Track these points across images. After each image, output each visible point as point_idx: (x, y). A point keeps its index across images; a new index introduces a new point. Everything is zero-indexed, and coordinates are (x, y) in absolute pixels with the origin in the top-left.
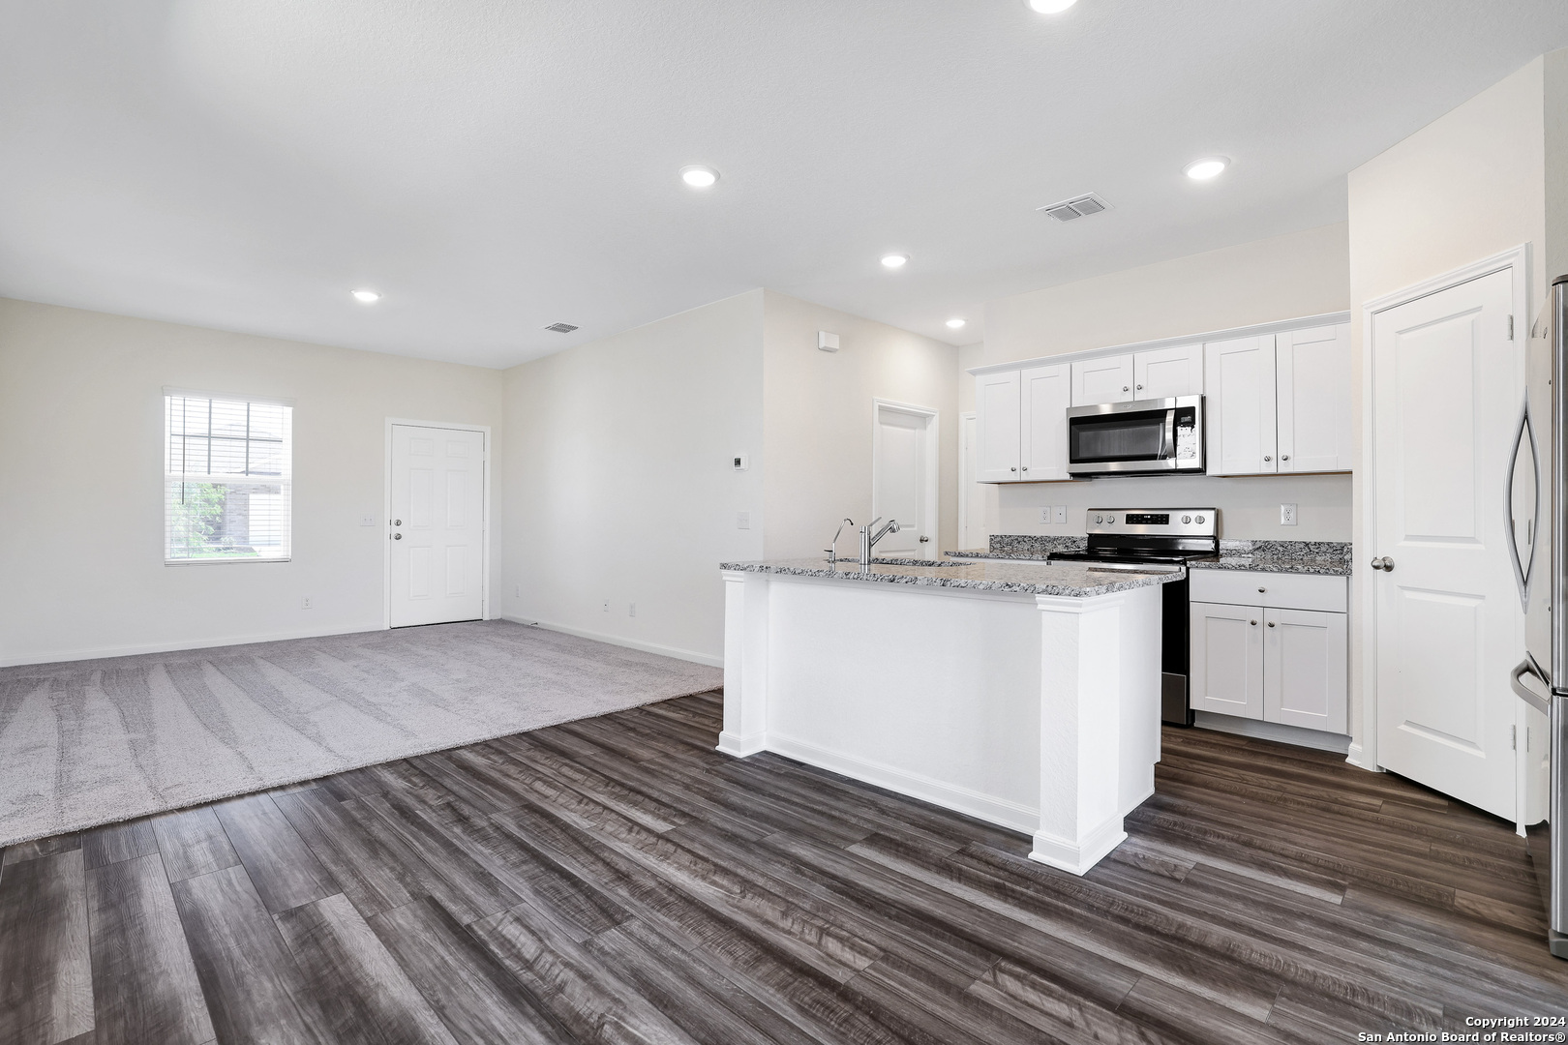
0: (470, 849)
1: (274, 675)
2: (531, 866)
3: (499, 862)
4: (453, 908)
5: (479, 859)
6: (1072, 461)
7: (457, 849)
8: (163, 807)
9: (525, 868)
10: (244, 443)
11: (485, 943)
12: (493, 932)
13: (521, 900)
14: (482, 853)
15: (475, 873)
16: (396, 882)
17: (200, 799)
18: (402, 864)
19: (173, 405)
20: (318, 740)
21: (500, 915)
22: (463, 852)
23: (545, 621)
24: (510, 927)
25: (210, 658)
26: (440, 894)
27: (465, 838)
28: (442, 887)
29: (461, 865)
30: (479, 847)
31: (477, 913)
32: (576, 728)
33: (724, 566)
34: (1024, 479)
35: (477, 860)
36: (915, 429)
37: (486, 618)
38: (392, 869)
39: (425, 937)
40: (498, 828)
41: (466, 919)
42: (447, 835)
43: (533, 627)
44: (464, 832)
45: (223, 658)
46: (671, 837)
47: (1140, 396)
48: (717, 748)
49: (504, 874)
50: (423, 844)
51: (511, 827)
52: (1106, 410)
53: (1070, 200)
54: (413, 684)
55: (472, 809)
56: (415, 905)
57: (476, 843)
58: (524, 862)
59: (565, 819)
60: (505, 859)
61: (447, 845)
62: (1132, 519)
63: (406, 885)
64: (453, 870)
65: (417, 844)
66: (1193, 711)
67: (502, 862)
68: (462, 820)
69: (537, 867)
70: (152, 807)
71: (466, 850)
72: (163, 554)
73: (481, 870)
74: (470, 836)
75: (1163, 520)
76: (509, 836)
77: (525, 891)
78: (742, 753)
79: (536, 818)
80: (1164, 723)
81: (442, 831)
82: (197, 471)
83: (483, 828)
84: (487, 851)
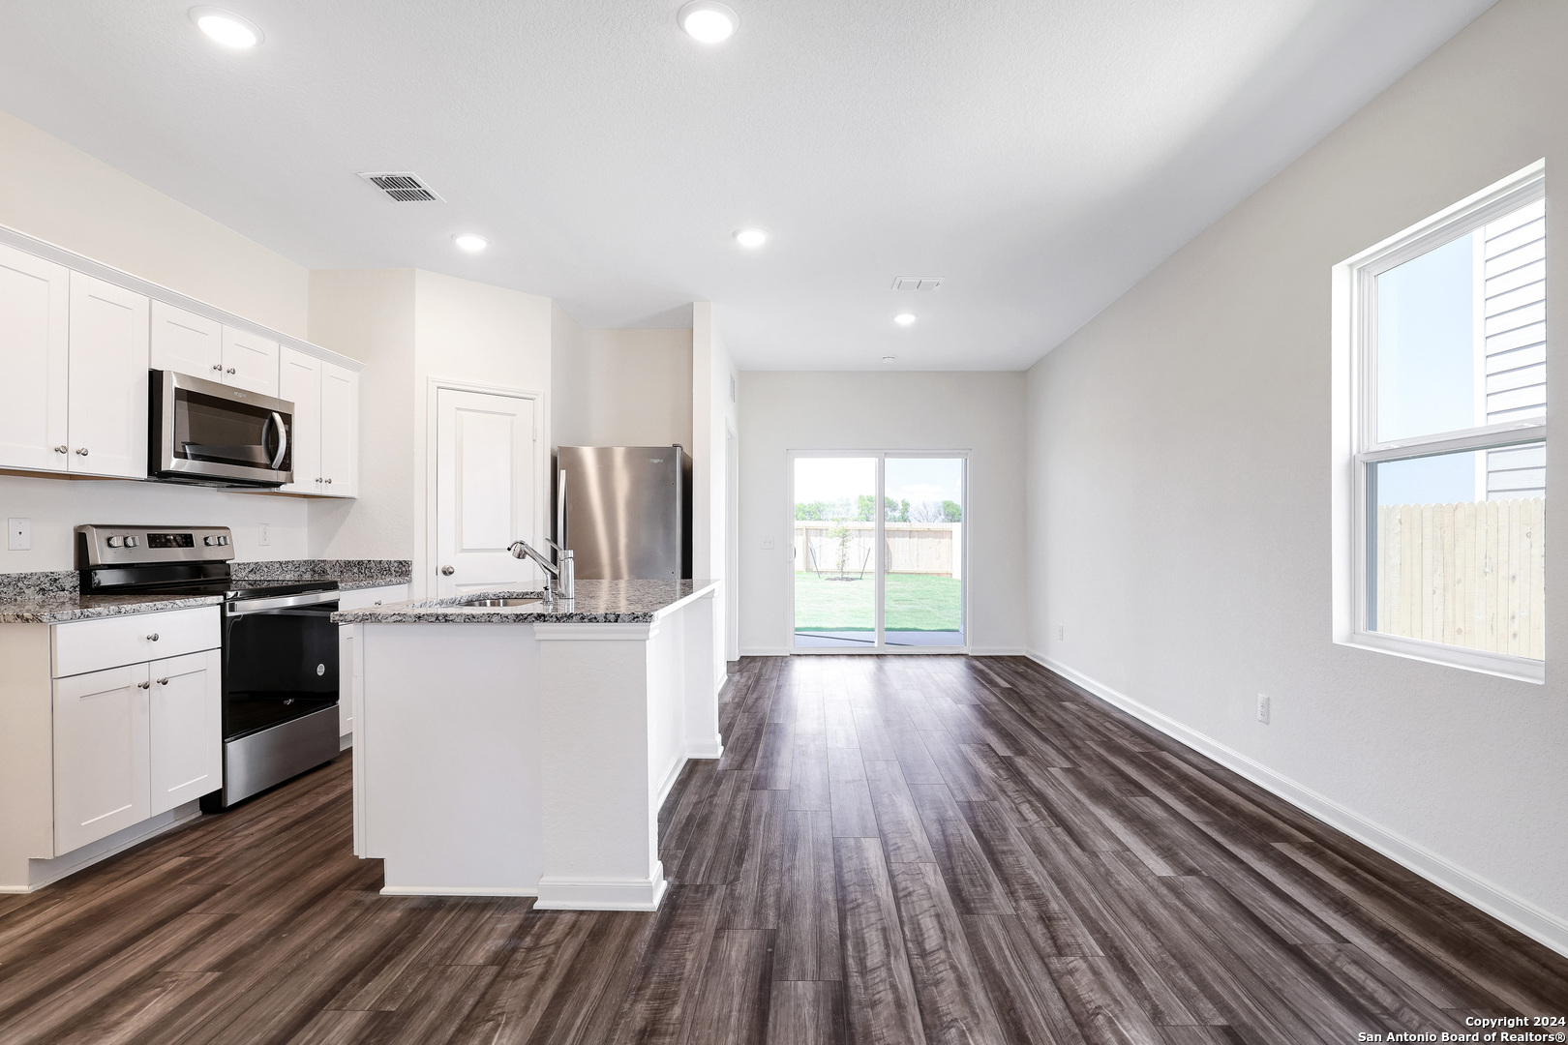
0: (1046, 880)
2: (999, 848)
3: (1024, 860)
4: (1068, 839)
5: (1040, 868)
7: (1058, 883)
9: (1005, 848)
12: (1043, 819)
13: (1019, 830)
14: (1036, 872)
15: (1046, 857)
16: (1112, 870)
18: (1111, 886)
21: (1036, 825)
22: (1053, 879)
24: (1031, 817)
26: (1076, 851)
27: (1048, 894)
28: (1074, 855)
29: (1057, 868)
30: (1036, 879)
31: (1051, 831)
35: (1042, 868)
38: (1118, 883)
39: (1086, 829)
40: (1011, 893)
41: (1059, 830)
42: (1065, 902)
44: (1048, 901)
49: (1023, 849)
50: (1092, 901)
51: (998, 889)
55: (1032, 930)
56: (1095, 849)
57: (1039, 883)
58: (1003, 852)
59: (941, 879)
60: (1018, 861)
61: (1067, 892)
63: (1103, 865)
64: (1064, 865)
65: (1098, 903)
67: (1021, 858)
68: (1047, 919)
69: (996, 846)
71: (1049, 879)
73: (1040, 858)
74: (1043, 894)
76: (1005, 880)
77: (1014, 834)
79: (968, 890)
81: (1071, 911)
83: (1027, 898)
84: (1031, 872)
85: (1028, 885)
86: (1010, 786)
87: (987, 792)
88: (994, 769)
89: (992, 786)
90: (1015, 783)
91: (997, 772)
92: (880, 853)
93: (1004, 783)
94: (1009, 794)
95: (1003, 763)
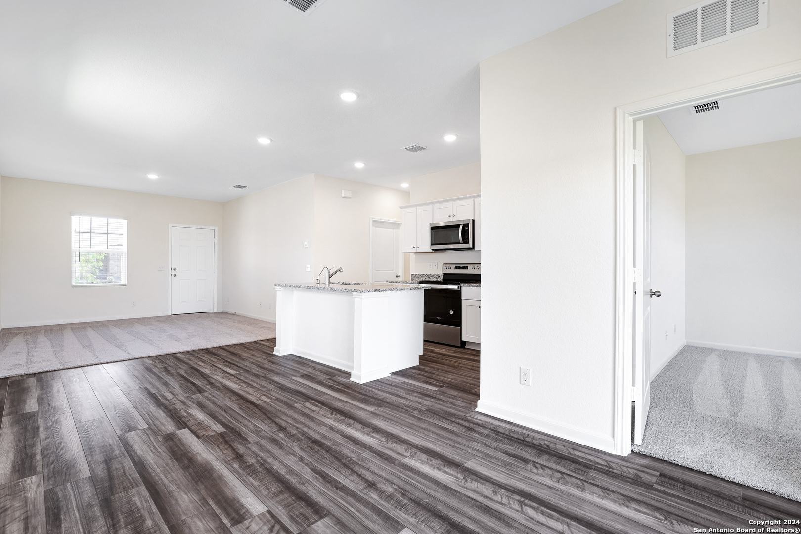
1: (115, 331)
6: (432, 245)
8: (63, 367)
10: (106, 235)
11: (157, 396)
17: (77, 366)
19: (75, 219)
20: (125, 350)
23: (238, 312)
25: (91, 325)
32: (227, 348)
33: (276, 285)
34: (418, 251)
36: (393, 229)
37: (215, 311)
43: (234, 314)
45: (94, 325)
46: (236, 376)
47: (455, 219)
48: (274, 353)
52: (442, 224)
53: (411, 146)
54: (170, 334)
62: (457, 268)
66: (465, 342)
70: (60, 367)
72: (71, 282)
75: (466, 268)
78: (280, 354)
80: (424, 341)
82: (85, 247)
85: (172, 375)
86: (178, 406)
87: (192, 400)
88: (190, 415)
89: (189, 403)
90: (175, 409)
91: (188, 413)
92: (228, 371)
93: (182, 407)
94: (179, 402)
95: (184, 422)
